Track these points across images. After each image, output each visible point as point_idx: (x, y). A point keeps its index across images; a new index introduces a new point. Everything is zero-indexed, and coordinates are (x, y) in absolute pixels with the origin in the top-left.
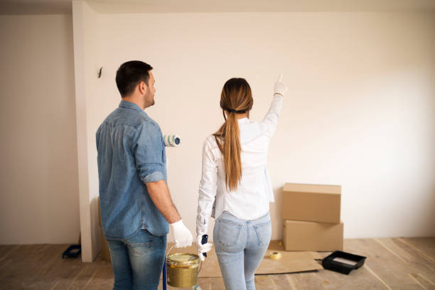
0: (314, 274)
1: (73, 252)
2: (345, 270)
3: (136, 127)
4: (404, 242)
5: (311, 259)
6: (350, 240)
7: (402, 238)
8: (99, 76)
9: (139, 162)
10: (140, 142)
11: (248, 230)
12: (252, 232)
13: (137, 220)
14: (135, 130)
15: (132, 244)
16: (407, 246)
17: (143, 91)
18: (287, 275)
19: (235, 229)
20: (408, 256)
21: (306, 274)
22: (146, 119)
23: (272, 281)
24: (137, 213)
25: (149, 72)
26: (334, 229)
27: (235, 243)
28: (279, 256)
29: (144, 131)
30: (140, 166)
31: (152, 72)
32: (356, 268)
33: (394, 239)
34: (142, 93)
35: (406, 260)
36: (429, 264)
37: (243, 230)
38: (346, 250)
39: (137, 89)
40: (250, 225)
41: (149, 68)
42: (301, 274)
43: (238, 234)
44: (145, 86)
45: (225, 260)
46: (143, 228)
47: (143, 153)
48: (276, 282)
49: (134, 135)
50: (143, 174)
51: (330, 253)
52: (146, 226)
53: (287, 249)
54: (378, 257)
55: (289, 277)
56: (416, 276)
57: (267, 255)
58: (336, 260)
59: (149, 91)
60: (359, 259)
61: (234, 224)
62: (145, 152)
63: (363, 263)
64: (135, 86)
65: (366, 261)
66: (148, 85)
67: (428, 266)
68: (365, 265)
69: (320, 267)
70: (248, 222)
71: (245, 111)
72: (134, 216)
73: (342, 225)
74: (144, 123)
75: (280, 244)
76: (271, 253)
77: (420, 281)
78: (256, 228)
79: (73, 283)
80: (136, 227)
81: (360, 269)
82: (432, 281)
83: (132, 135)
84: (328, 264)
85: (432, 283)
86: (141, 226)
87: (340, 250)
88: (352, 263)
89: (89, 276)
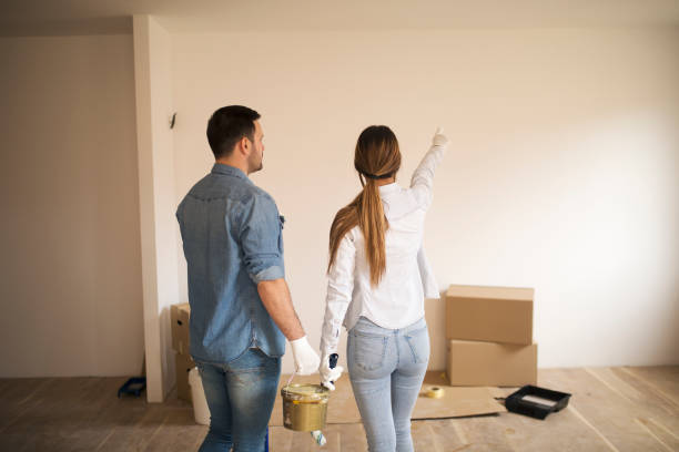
0: (492, 418)
1: (134, 387)
2: (538, 413)
3: (244, 202)
4: (629, 372)
5: (489, 397)
6: (548, 371)
7: (627, 367)
8: (172, 127)
9: (249, 251)
10: (252, 224)
11: (397, 342)
12: (403, 344)
13: (246, 335)
14: (243, 206)
15: (236, 370)
16: (634, 379)
17: (245, 150)
18: (452, 420)
19: (379, 345)
20: (635, 394)
21: (481, 419)
22: (257, 190)
23: (431, 430)
24: (245, 325)
25: (255, 122)
26: (523, 353)
27: (381, 364)
28: (440, 393)
29: (256, 209)
30: (249, 258)
31: (259, 123)
32: (556, 410)
33: (615, 369)
34: (243, 153)
35: (632, 399)
36: (666, 404)
37: (391, 344)
38: (542, 383)
39: (237, 147)
40: (400, 335)
41: (255, 115)
42: (475, 419)
43: (384, 351)
44: (249, 144)
45: (365, 391)
46: (254, 347)
47: (257, 239)
48: (437, 430)
49: (243, 214)
50: (254, 269)
51: (517, 389)
52: (259, 343)
53: (453, 383)
54: (589, 394)
55: (455, 423)
56: (644, 422)
57: (424, 391)
58: (527, 398)
59: (254, 151)
60: (561, 398)
61: (377, 337)
62: (260, 237)
63: (566, 403)
64: (234, 144)
65: (571, 399)
66: (253, 142)
67: (664, 407)
68: (570, 406)
69: (502, 409)
70: (396, 332)
71: (389, 176)
72: (240, 331)
73: (536, 346)
74: (256, 196)
75: (443, 375)
76: (429, 388)
77: (652, 430)
78: (407, 338)
79: (136, 431)
80: (243, 345)
81: (560, 413)
82: (669, 428)
83: (239, 214)
84: (515, 405)
85: (668, 431)
86: (251, 344)
87: (533, 384)
88: (550, 404)
89: (159, 422)
